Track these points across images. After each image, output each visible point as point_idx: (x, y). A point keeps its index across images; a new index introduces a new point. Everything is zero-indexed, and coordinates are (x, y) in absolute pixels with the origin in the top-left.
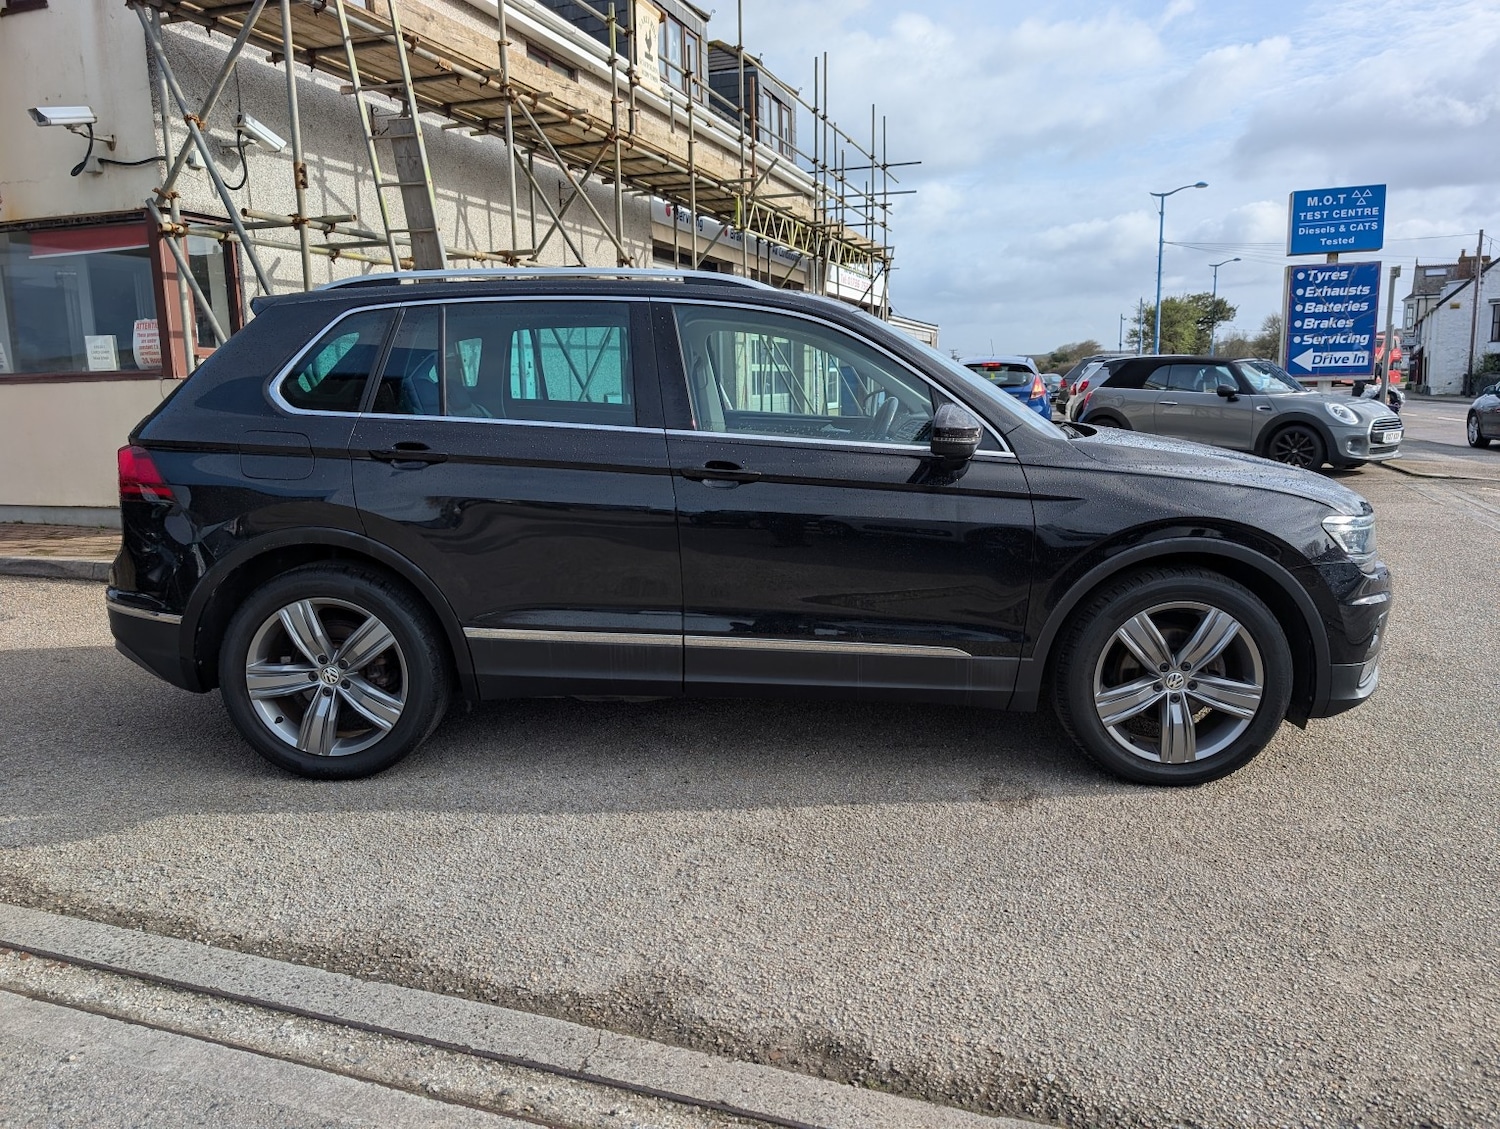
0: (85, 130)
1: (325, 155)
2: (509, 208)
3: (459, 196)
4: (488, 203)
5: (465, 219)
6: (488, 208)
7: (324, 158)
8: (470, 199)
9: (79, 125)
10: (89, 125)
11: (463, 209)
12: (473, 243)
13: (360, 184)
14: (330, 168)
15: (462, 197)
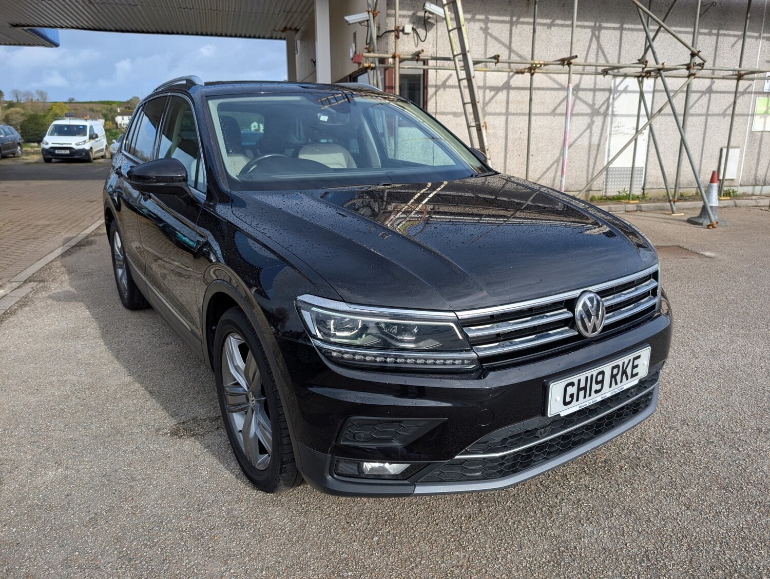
0: (366, 22)
1: (490, 15)
2: (641, 27)
3: (595, 24)
4: (622, 26)
5: (598, 38)
6: (621, 29)
7: (489, 16)
8: (604, 25)
9: (363, 22)
10: (367, 21)
11: (597, 33)
12: (603, 52)
13: (514, 27)
14: (493, 21)
15: (598, 24)
